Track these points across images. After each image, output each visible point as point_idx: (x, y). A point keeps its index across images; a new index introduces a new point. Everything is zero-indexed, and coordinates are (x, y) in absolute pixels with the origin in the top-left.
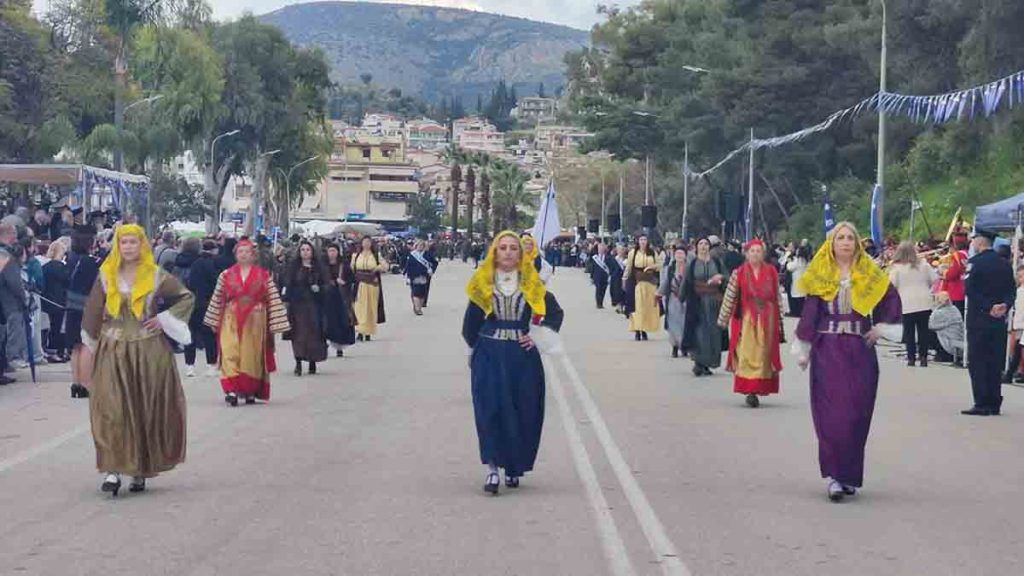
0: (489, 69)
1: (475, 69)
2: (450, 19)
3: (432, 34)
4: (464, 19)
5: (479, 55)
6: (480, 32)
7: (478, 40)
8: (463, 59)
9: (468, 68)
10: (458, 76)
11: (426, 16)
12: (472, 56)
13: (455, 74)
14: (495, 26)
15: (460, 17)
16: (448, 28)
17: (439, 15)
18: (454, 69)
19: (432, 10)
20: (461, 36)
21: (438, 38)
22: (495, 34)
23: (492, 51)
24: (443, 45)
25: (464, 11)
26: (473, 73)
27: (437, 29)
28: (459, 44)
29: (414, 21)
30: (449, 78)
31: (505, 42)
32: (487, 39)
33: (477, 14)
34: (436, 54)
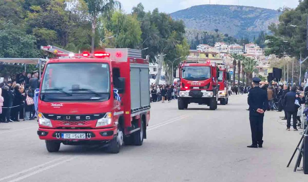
0: (261, 27)
2: (247, 10)
3: (241, 15)
4: (253, 10)
5: (258, 22)
6: (258, 14)
7: (257, 17)
8: (252, 24)
9: (253, 26)
10: (250, 29)
11: (239, 9)
12: (255, 23)
13: (249, 29)
14: (263, 12)
15: (251, 9)
16: (246, 13)
17: (244, 9)
18: (249, 27)
19: (242, 7)
20: (251, 16)
21: (243, 17)
22: (263, 15)
23: (262, 21)
24: (245, 19)
25: (252, 7)
26: (255, 28)
27: (243, 13)
28: (250, 19)
29: (235, 11)
30: (246, 30)
31: (267, 18)
32: (260, 16)
33: (257, 8)
34: (243, 22)
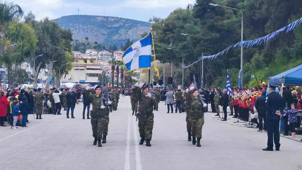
0: (125, 36)
1: (121, 35)
2: (113, 20)
3: (107, 25)
4: (118, 20)
5: (122, 31)
6: (122, 24)
7: (121, 27)
8: (117, 32)
9: (119, 35)
10: (115, 37)
11: (105, 19)
12: (120, 32)
13: (114, 37)
14: (127, 22)
15: (116, 19)
16: (112, 23)
17: (109, 19)
18: (114, 35)
19: (107, 18)
20: (116, 25)
21: (109, 26)
22: (127, 25)
23: (126, 30)
24: (111, 28)
25: (117, 18)
26: (120, 37)
27: (109, 23)
28: (115, 28)
29: (101, 21)
30: (112, 38)
31: (129, 28)
32: (124, 26)
33: (121, 19)
34: (109, 31)
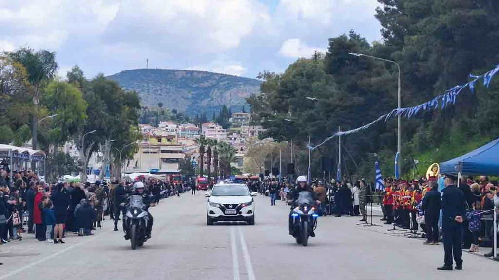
0: (219, 100)
1: (212, 99)
2: (200, 76)
3: (191, 84)
4: (208, 76)
5: (215, 93)
6: (214, 82)
7: (213, 86)
9: (209, 99)
10: (204, 103)
11: (189, 75)
12: (211, 93)
13: (203, 102)
14: (222, 79)
15: (204, 75)
16: (198, 81)
17: (195, 74)
18: (202, 100)
19: (192, 72)
20: (206, 84)
21: (194, 86)
22: (222, 83)
23: (220, 91)
24: (197, 88)
25: (207, 73)
26: (211, 102)
27: (194, 81)
28: (204, 88)
29: (183, 77)
30: (200, 104)
31: (226, 87)
32: (217, 86)
33: (213, 74)
34: (194, 93)
